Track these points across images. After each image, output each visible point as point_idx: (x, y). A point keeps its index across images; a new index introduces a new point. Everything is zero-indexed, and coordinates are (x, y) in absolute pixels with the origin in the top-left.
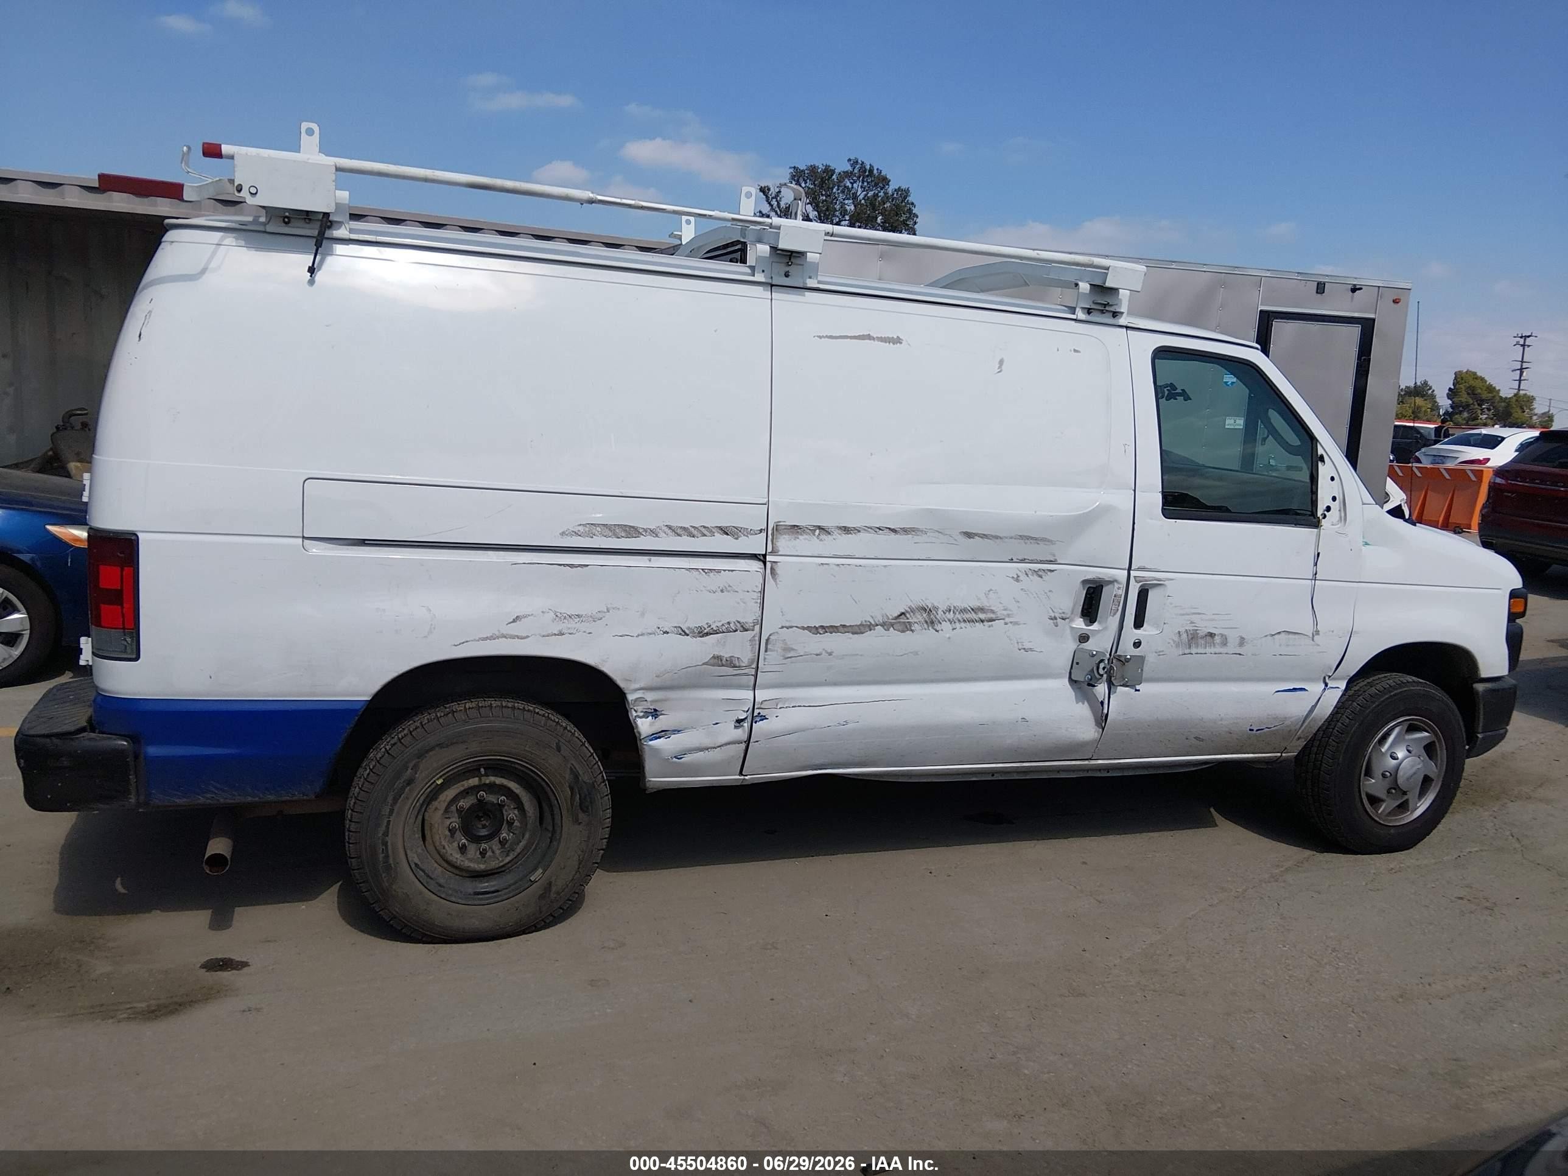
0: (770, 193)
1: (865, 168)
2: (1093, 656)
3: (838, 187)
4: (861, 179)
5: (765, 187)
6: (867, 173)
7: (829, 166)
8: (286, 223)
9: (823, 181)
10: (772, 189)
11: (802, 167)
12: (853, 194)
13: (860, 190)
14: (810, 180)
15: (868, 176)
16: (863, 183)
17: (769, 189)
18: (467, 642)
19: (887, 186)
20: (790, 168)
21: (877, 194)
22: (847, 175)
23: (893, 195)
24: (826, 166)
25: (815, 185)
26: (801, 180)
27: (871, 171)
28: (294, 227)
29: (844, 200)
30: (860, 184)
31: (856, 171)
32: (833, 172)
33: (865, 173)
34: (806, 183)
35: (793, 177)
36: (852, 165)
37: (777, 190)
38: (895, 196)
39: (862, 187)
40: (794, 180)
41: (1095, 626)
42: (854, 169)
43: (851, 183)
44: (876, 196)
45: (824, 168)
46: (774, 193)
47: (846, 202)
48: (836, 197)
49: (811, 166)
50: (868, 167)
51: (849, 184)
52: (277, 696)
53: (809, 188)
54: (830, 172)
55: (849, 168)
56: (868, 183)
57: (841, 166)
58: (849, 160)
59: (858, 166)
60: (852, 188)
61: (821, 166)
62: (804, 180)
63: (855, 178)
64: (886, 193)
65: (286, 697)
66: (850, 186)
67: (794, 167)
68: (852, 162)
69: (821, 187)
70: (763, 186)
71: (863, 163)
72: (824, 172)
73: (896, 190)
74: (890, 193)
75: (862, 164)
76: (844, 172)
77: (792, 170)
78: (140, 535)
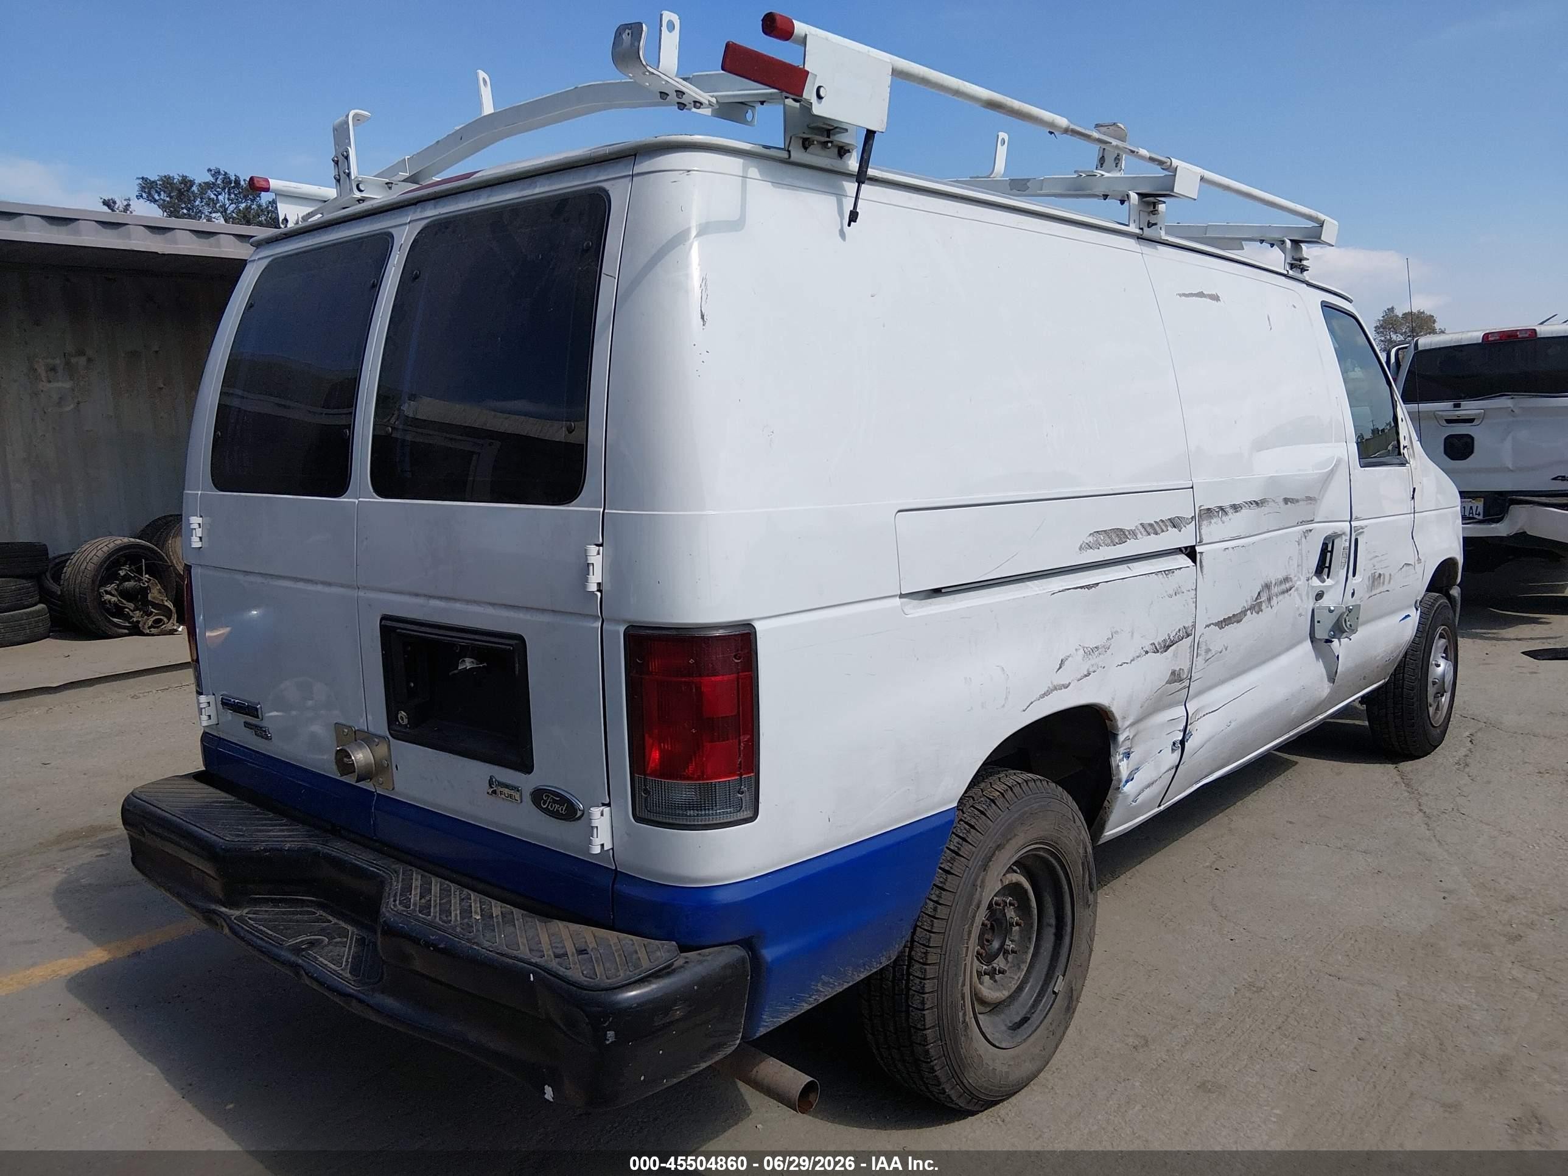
0: (117, 206)
1: (229, 178)
2: (1331, 611)
3: (201, 198)
4: (226, 190)
5: (109, 200)
6: (233, 185)
7: (186, 177)
8: (806, 148)
9: (181, 193)
10: (118, 203)
11: (153, 177)
12: (220, 206)
13: (227, 201)
14: (164, 192)
15: (234, 187)
16: (229, 195)
17: (115, 203)
18: (1032, 703)
19: (258, 199)
20: (138, 178)
21: (250, 207)
22: (209, 186)
23: (268, 207)
24: (183, 176)
25: (171, 198)
26: (153, 192)
27: (237, 182)
28: (812, 154)
29: (210, 213)
30: (227, 196)
31: (219, 182)
32: (192, 183)
33: (231, 183)
34: (159, 195)
35: (143, 189)
36: (213, 176)
37: (125, 203)
38: (270, 208)
39: (229, 199)
40: (145, 192)
41: (1329, 582)
42: (216, 179)
43: (215, 194)
44: (248, 208)
45: (180, 179)
46: (121, 206)
47: (214, 215)
48: (200, 211)
49: (165, 177)
50: (233, 178)
51: (212, 196)
52: (886, 827)
53: (164, 201)
54: (187, 183)
55: (211, 179)
56: (235, 195)
57: (201, 177)
58: (209, 170)
59: (221, 177)
60: (217, 199)
61: (176, 177)
62: (157, 192)
63: (218, 190)
64: (259, 206)
65: (892, 825)
66: (215, 198)
67: (143, 178)
68: (213, 172)
69: (180, 199)
70: (106, 199)
71: (226, 173)
72: (181, 183)
73: (270, 203)
74: (264, 205)
75: (225, 175)
76: (204, 183)
77: (140, 181)
78: (758, 625)
